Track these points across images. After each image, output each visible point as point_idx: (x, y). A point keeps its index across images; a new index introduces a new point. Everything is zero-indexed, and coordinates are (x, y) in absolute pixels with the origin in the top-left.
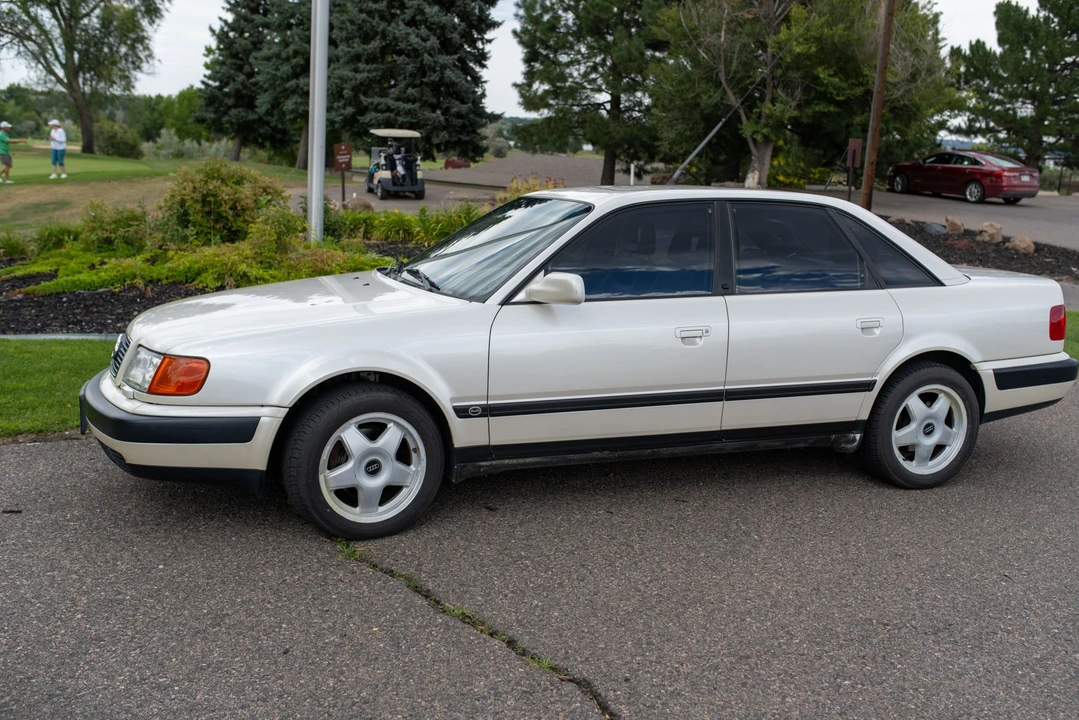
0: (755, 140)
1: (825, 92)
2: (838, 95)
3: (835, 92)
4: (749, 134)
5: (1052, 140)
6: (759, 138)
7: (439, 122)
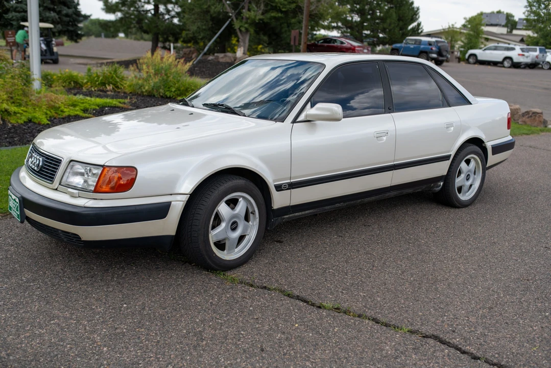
0: (241, 31)
1: (276, 6)
2: (283, 8)
3: (281, 6)
4: (238, 27)
5: (368, 32)
6: (243, 29)
7: (56, 19)
